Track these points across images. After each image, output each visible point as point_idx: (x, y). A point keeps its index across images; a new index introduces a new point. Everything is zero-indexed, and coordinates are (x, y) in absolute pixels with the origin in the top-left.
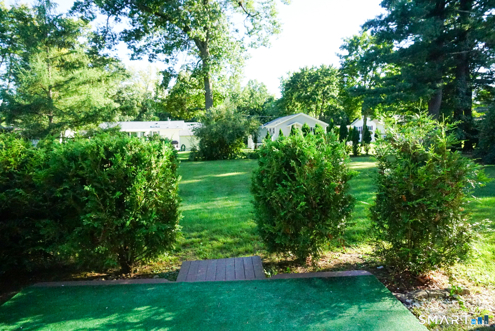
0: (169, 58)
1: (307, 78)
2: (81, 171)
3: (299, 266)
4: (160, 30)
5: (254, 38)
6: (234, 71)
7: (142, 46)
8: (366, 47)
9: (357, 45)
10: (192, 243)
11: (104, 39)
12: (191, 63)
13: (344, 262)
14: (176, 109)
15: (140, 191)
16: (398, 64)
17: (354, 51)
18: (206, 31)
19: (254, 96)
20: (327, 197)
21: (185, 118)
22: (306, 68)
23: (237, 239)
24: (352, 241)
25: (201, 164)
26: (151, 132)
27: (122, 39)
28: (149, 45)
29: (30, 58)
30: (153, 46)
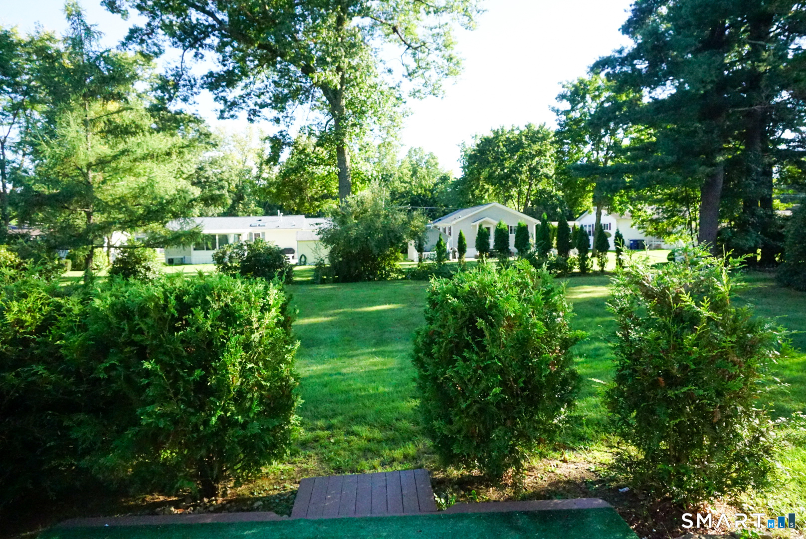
0: (280, 115)
1: (504, 146)
2: (138, 336)
3: (492, 487)
4: (266, 71)
5: (418, 82)
6: (385, 136)
7: (237, 96)
8: (599, 96)
9: (584, 94)
10: (316, 440)
11: (176, 86)
12: (316, 123)
13: (565, 479)
14: (292, 197)
15: (232, 368)
16: (652, 125)
17: (579, 102)
18: (340, 73)
19: (418, 175)
20: (537, 377)
21: (306, 212)
22: (502, 129)
23: (390, 433)
24: (577, 438)
25: (331, 289)
26: (251, 234)
27: (205, 86)
28: (249, 94)
29: (57, 120)
30: (254, 97)
